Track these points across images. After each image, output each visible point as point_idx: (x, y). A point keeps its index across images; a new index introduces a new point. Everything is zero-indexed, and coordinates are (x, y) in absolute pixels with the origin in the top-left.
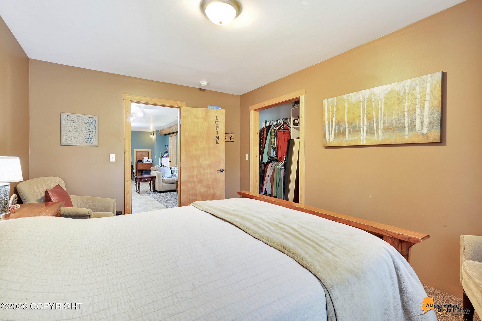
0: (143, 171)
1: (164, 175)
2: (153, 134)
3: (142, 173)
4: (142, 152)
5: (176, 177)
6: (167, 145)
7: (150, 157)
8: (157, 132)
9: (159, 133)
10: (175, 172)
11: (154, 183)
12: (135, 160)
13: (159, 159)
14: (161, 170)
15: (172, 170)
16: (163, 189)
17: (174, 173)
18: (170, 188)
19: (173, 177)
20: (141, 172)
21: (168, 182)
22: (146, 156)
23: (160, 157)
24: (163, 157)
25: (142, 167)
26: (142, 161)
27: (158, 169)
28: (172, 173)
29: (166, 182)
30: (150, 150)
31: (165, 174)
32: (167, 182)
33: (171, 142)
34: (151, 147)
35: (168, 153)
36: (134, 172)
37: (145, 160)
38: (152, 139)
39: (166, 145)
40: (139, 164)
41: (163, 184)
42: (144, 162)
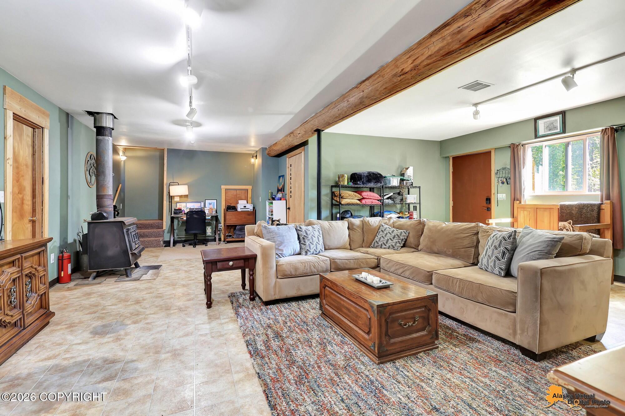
0: (236, 226)
1: (280, 248)
2: (256, 156)
3: (235, 229)
4: (236, 190)
5: (312, 252)
6: (283, 176)
7: (250, 201)
8: (263, 149)
9: (267, 152)
10: (309, 240)
11: (253, 274)
12: (223, 207)
13: (267, 203)
14: (271, 234)
15: (300, 233)
16: (277, 292)
17: (307, 243)
18: (299, 289)
19: (304, 253)
20: (234, 227)
21: (293, 273)
22: (243, 197)
23: (269, 200)
24: (274, 199)
25: (235, 220)
26: (234, 208)
27: (264, 231)
28: (300, 242)
29: (286, 273)
30: (249, 187)
31: (283, 245)
32: (289, 273)
33: (290, 168)
34: (253, 182)
35: (284, 191)
36: (221, 227)
37: (241, 205)
38: (253, 165)
39: (280, 177)
40: (230, 213)
41: (278, 280)
42: (239, 210)
